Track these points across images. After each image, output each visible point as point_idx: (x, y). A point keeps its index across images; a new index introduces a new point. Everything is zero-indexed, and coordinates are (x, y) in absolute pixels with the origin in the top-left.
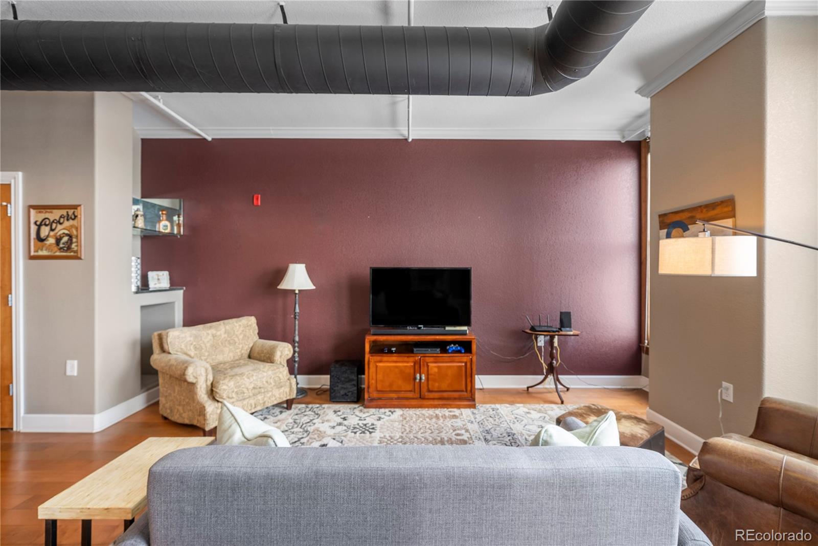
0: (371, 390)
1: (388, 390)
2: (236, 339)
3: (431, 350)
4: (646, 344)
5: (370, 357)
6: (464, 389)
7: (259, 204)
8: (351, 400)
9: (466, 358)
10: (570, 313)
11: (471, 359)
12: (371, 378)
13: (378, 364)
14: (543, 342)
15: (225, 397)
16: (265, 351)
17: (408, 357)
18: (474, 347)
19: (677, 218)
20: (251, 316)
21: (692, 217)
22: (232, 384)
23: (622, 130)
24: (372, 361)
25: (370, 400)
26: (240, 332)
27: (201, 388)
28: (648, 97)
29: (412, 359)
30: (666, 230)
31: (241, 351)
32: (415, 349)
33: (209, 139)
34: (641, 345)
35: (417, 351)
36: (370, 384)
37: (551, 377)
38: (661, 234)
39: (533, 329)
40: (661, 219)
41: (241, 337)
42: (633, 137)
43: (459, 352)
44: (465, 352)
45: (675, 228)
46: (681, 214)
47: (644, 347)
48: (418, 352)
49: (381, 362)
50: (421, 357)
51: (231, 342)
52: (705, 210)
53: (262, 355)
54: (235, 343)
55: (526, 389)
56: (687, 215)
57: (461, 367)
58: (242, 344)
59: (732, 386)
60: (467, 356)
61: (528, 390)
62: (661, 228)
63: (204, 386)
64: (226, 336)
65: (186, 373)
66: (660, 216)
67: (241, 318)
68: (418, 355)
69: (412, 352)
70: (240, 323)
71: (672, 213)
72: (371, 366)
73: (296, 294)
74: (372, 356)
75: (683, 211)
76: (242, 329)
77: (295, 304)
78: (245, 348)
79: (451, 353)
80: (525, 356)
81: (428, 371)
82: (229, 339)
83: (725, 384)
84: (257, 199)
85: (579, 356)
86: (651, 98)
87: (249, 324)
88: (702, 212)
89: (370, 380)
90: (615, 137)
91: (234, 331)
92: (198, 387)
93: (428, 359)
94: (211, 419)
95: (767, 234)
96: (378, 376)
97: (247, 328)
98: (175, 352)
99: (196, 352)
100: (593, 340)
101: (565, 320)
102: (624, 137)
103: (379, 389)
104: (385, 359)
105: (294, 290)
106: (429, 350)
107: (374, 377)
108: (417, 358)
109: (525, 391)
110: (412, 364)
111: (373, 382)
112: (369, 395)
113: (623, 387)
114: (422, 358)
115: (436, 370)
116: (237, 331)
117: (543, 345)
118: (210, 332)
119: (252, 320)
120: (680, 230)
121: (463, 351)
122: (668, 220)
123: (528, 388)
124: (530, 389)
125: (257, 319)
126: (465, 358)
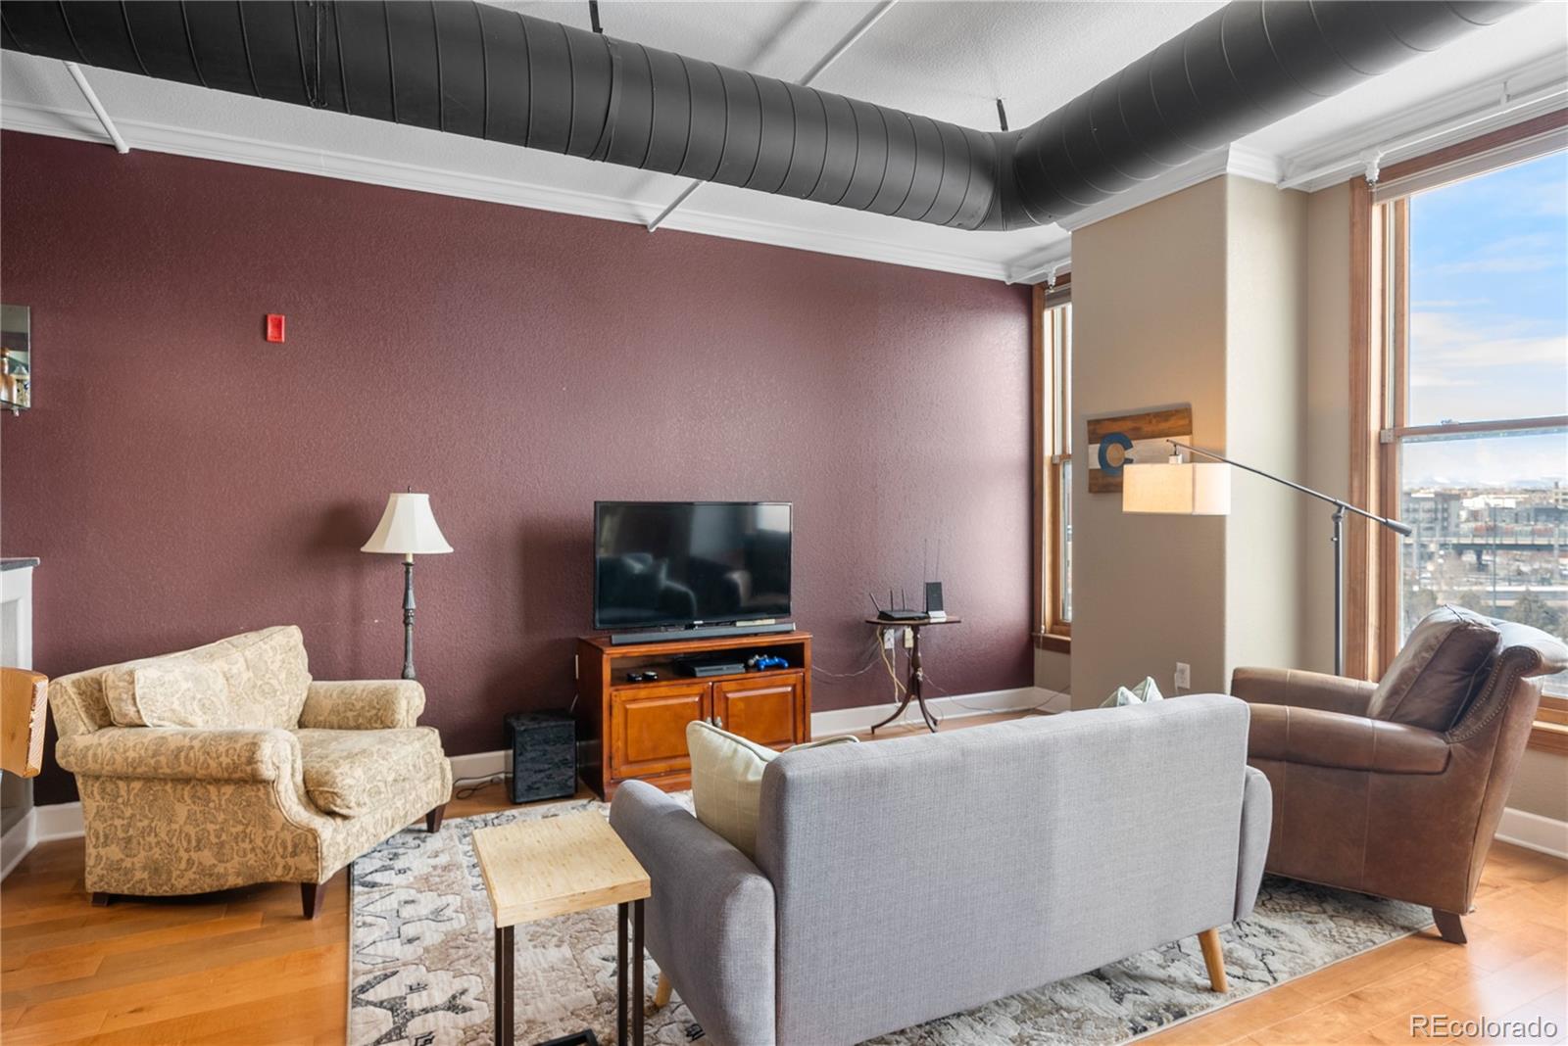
0: (615, 762)
1: (650, 757)
2: (274, 682)
3: (728, 668)
4: (1043, 632)
5: (615, 693)
6: (792, 738)
7: (283, 340)
8: (564, 794)
9: (794, 675)
10: (940, 584)
11: (804, 676)
12: (614, 736)
13: (628, 706)
14: (892, 640)
15: (352, 804)
16: (359, 705)
17: (688, 685)
18: (808, 654)
19: (1116, 428)
20: (288, 624)
21: (1137, 429)
22: (359, 772)
23: (1008, 264)
24: (618, 699)
25: (614, 783)
26: (278, 664)
27: (286, 791)
28: (1068, 230)
29: (697, 689)
30: (1098, 445)
31: (287, 712)
32: (697, 669)
33: (124, 148)
34: (1034, 634)
35: (701, 671)
36: (614, 750)
37: (914, 704)
38: (1090, 451)
39: (883, 615)
40: (1092, 427)
41: (283, 676)
42: (1024, 278)
43: (779, 666)
44: (790, 667)
45: (1111, 443)
46: (1120, 423)
47: (1039, 637)
48: (705, 674)
49: (634, 700)
50: (713, 683)
51: (266, 688)
52: (1154, 421)
53: (350, 714)
54: (275, 691)
55: (870, 732)
56: (1130, 424)
57: (785, 694)
58: (288, 692)
59: (1188, 666)
60: (796, 673)
61: (873, 732)
62: (1091, 442)
63: (291, 786)
64: (251, 674)
65: (258, 756)
66: (1090, 423)
67: (266, 632)
68: (708, 679)
69: (693, 675)
70: (273, 643)
71: (1109, 420)
72: (615, 711)
73: (408, 565)
74: (617, 690)
75: (1123, 419)
76: (279, 657)
77: (407, 589)
78: (295, 704)
79: (764, 670)
80: (867, 669)
81: (727, 708)
82: (259, 683)
83: (1180, 665)
84: (278, 326)
85: (948, 662)
86: (1073, 232)
87: (291, 645)
88: (1150, 422)
89: (614, 742)
90: (997, 274)
91: (266, 662)
92: (281, 788)
93: (726, 686)
94: (331, 855)
95: (1228, 458)
96: (629, 732)
97: (290, 654)
98: (155, 721)
99: (206, 717)
100: (967, 632)
101: (934, 595)
102: (1010, 277)
103: (631, 759)
104: (643, 693)
105: (404, 556)
106: (725, 667)
107: (622, 736)
108: (706, 686)
109: (868, 734)
110: (697, 699)
111: (620, 744)
112: (611, 773)
113: (1011, 710)
114: (716, 685)
115: (741, 705)
116: (272, 662)
117: (893, 647)
118: (214, 666)
119: (294, 635)
120: (1120, 446)
121: (786, 665)
122: (1102, 430)
123: (873, 728)
124: (876, 731)
125: (303, 632)
126: (792, 676)
